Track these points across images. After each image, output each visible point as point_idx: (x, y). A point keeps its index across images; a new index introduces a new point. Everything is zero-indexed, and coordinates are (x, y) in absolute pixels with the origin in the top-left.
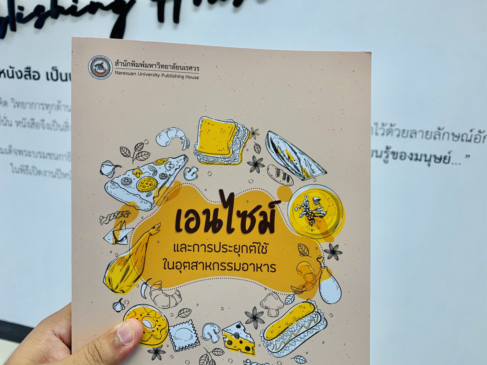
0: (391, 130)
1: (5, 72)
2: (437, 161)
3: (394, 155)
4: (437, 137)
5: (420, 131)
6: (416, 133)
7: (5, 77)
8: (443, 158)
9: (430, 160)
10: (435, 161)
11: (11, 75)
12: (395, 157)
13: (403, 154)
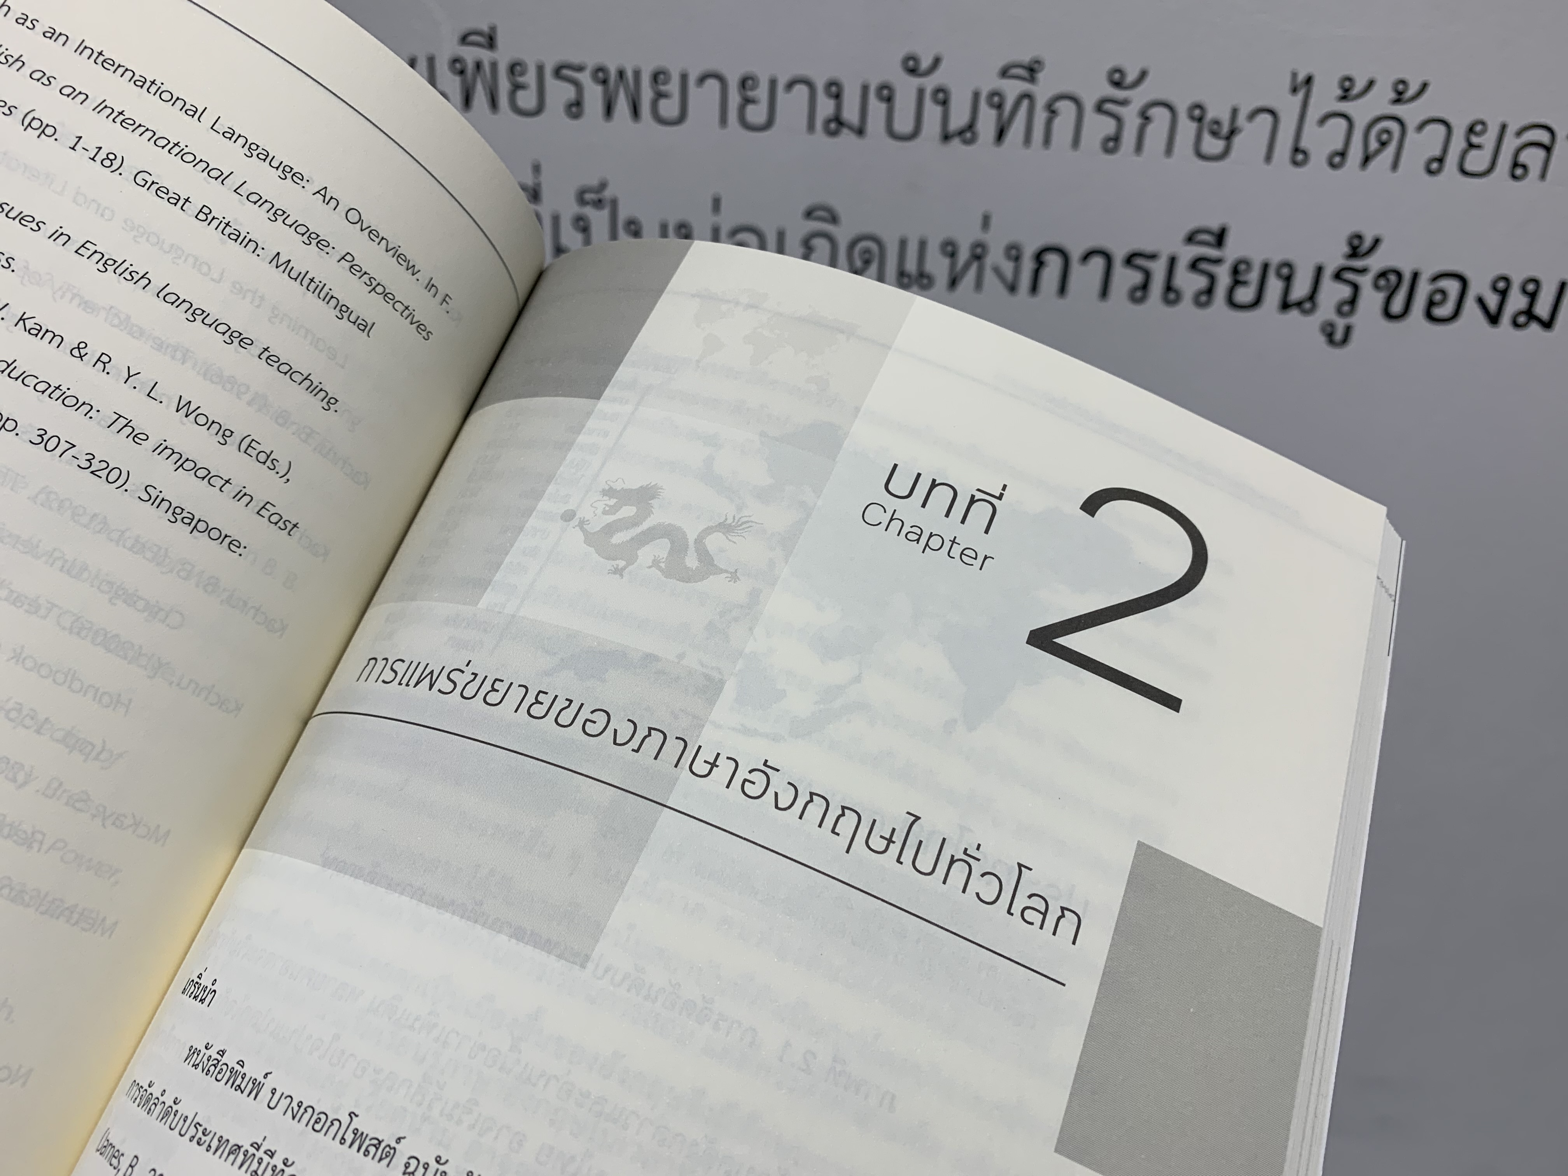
3: (1392, 290)
13: (1452, 287)
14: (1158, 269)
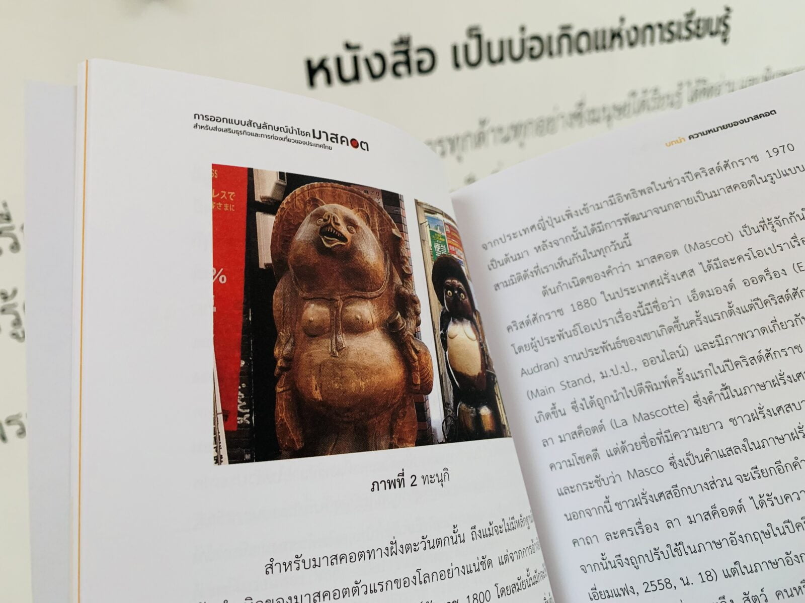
1: (331, 65)
7: (329, 81)
11: (348, 72)
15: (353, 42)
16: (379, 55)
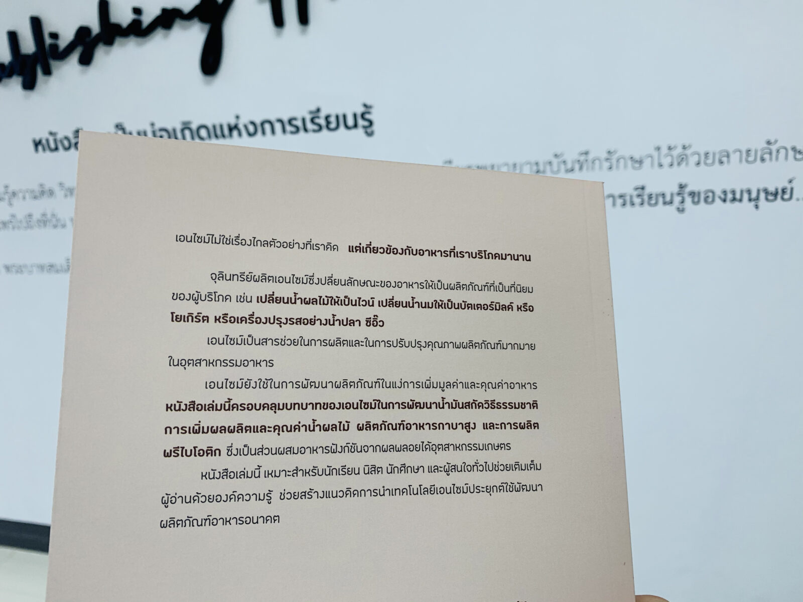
0: (684, 157)
1: (44, 142)
2: (770, 197)
3: (693, 197)
4: (767, 156)
5: (735, 151)
6: (728, 156)
7: (44, 150)
8: (780, 191)
9: (757, 199)
10: (767, 199)
11: (53, 146)
12: (696, 199)
13: (710, 194)
14: (628, 198)
15: (54, 131)
16: (67, 138)
